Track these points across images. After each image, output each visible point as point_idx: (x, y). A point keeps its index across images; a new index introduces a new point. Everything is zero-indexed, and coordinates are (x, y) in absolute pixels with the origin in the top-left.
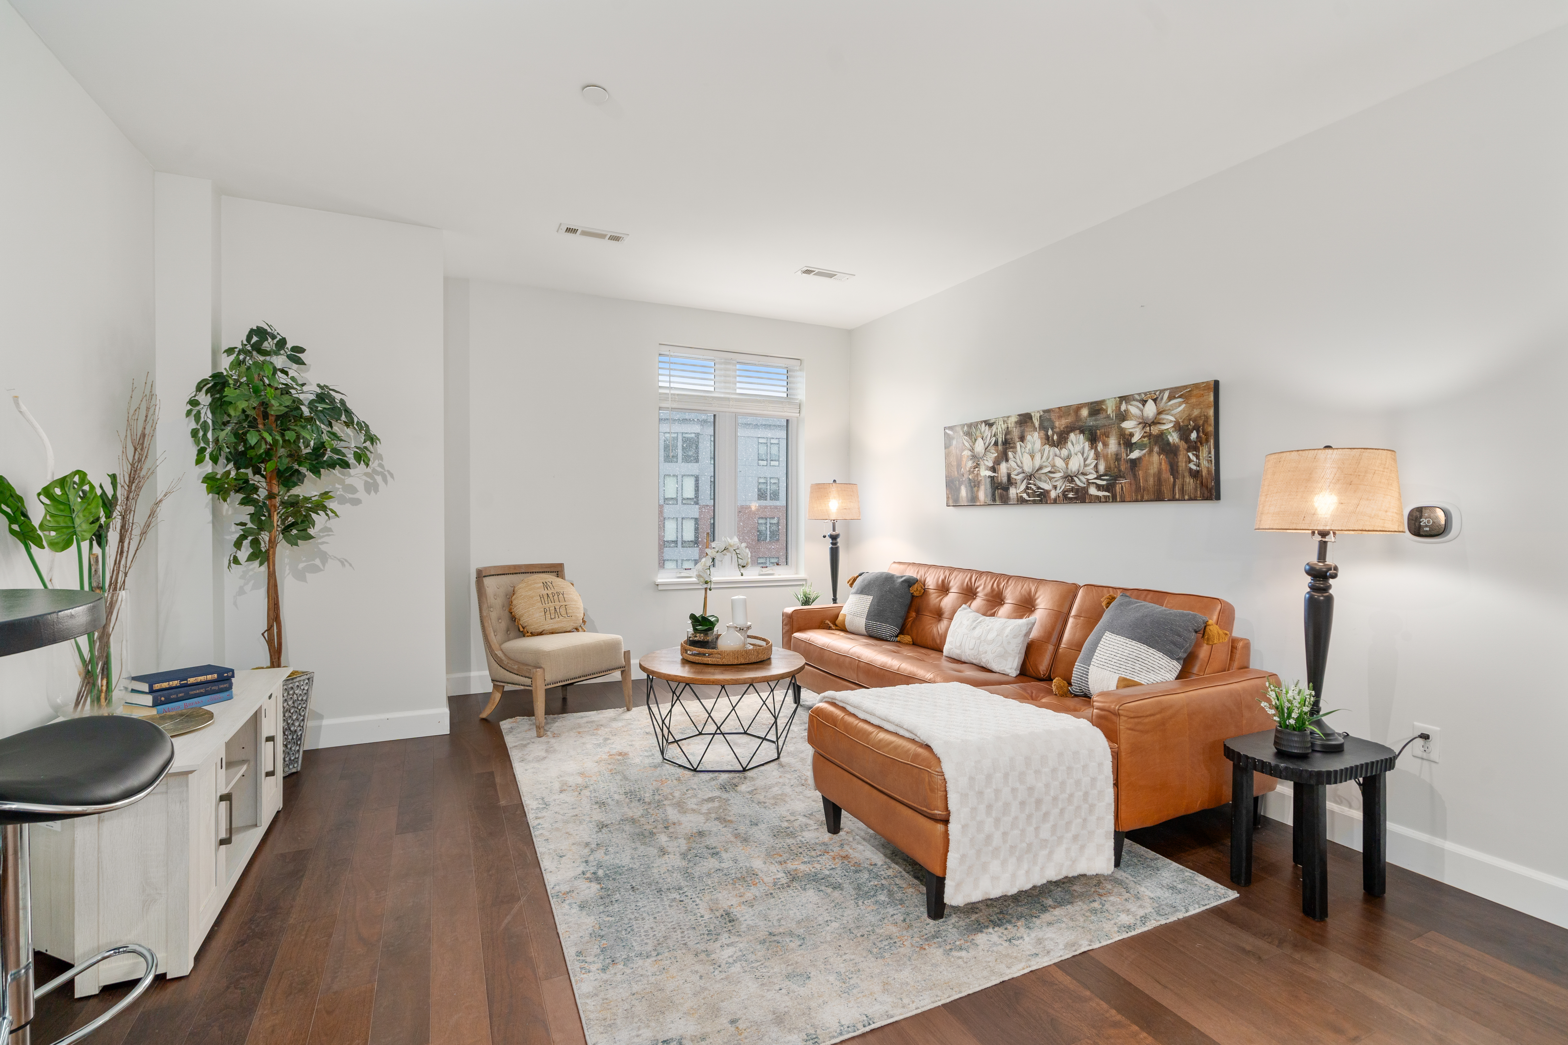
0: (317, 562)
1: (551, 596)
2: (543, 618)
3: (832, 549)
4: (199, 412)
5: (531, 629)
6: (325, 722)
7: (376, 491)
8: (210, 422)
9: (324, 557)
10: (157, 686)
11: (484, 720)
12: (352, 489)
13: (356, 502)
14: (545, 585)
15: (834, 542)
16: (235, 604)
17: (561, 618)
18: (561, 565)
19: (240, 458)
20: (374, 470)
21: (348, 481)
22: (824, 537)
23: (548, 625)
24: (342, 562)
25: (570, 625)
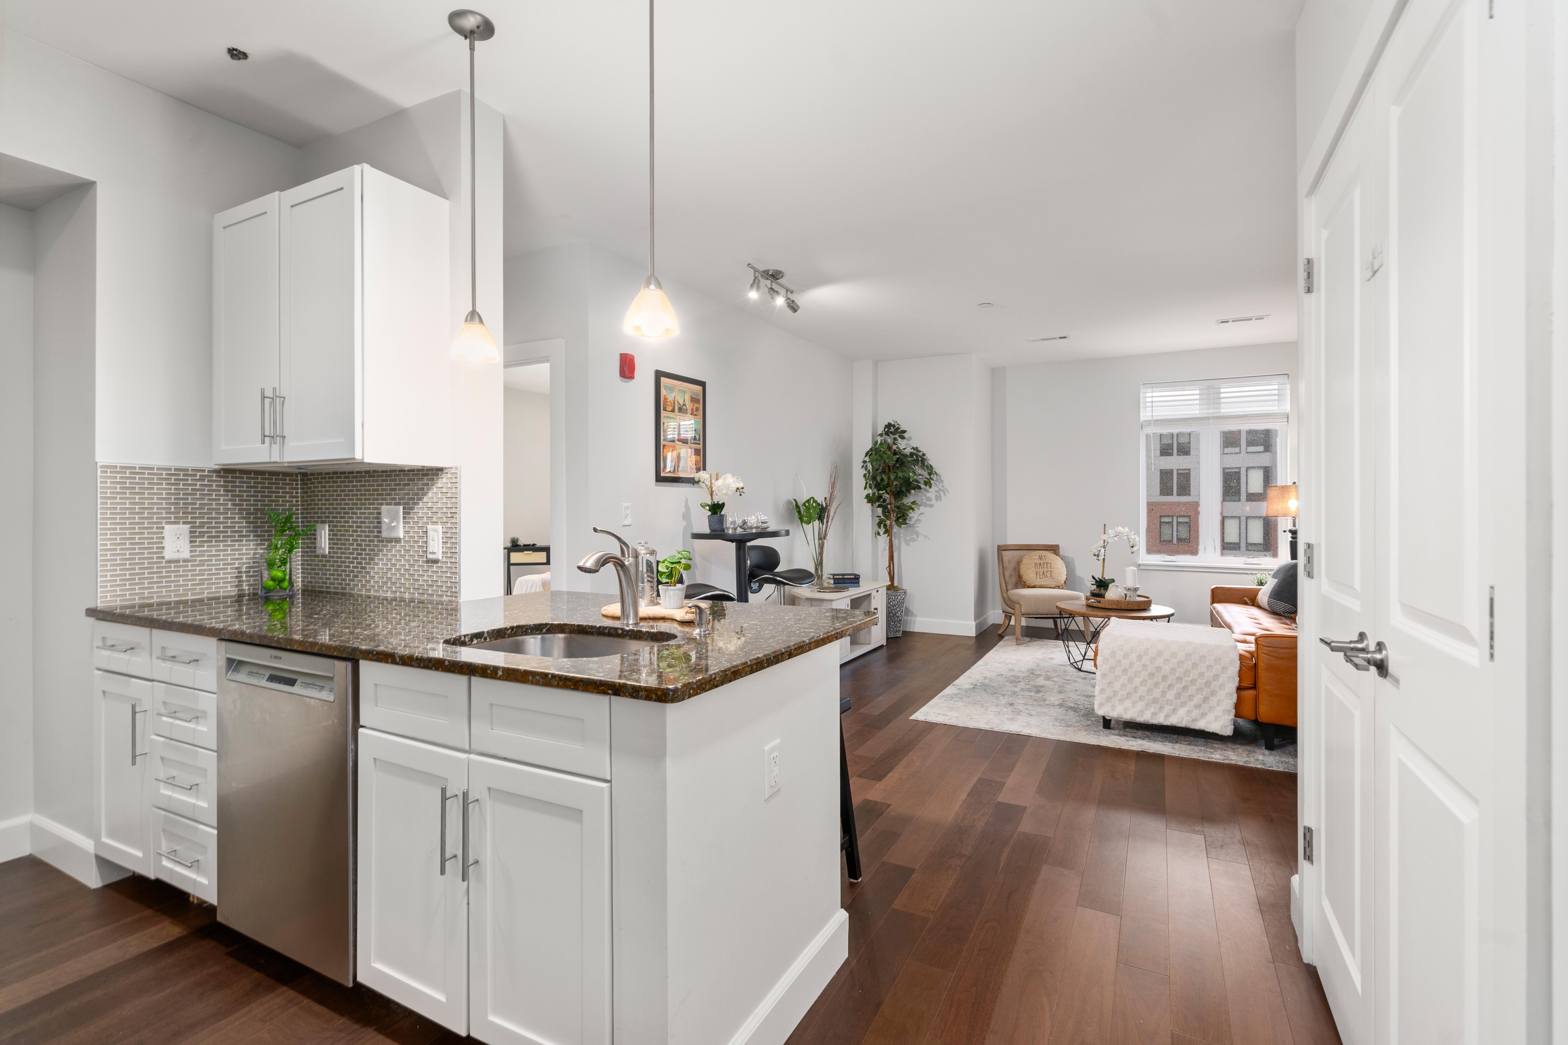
0: (915, 536)
1: (1042, 564)
2: (1035, 577)
3: (1291, 542)
4: (867, 466)
5: (1028, 583)
6: (918, 619)
7: (941, 500)
8: (871, 470)
9: (917, 534)
10: (835, 577)
11: (1000, 635)
12: (929, 499)
13: (931, 506)
14: (1040, 558)
15: (1294, 536)
16: (882, 555)
17: (1047, 578)
18: (1058, 546)
19: (878, 486)
20: (939, 489)
21: (928, 495)
22: (1285, 531)
23: (1038, 582)
24: (926, 537)
25: (1054, 584)
